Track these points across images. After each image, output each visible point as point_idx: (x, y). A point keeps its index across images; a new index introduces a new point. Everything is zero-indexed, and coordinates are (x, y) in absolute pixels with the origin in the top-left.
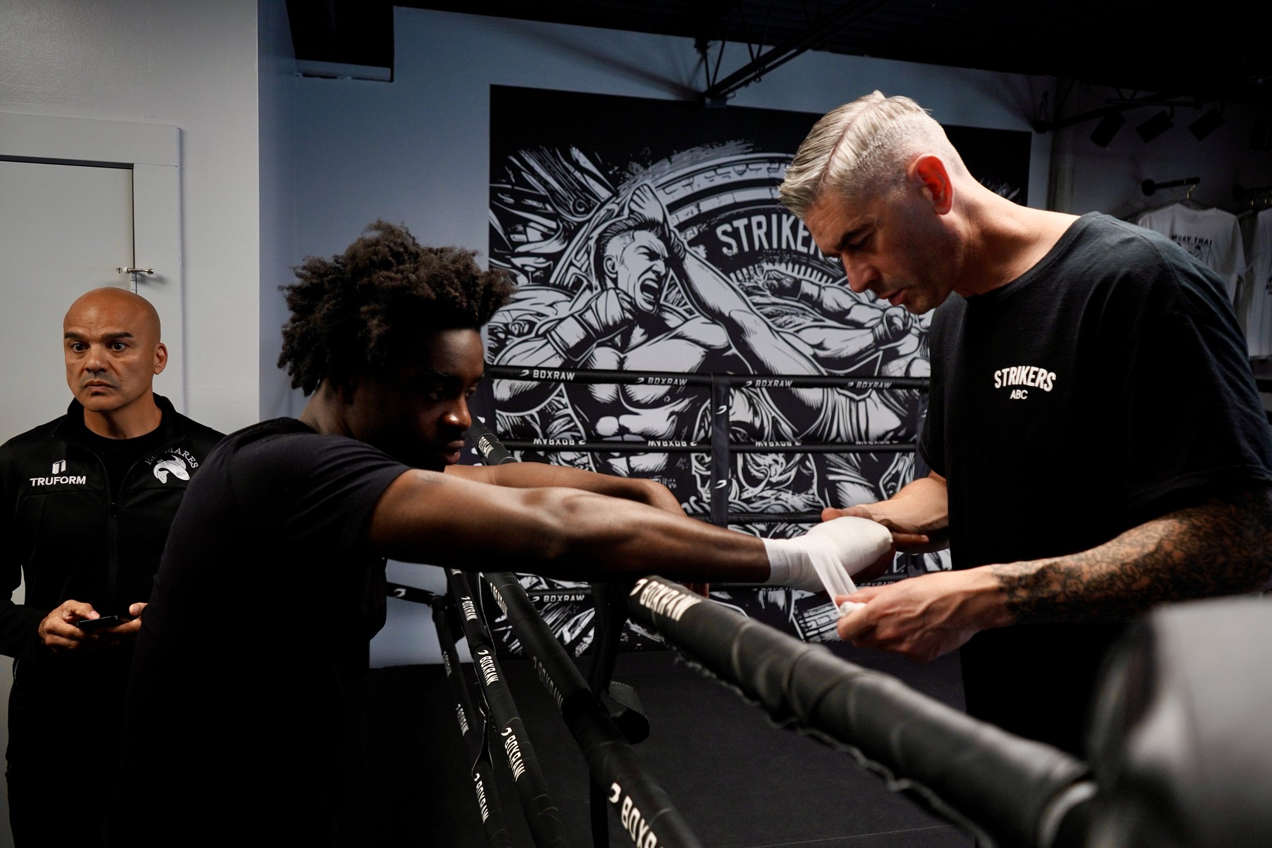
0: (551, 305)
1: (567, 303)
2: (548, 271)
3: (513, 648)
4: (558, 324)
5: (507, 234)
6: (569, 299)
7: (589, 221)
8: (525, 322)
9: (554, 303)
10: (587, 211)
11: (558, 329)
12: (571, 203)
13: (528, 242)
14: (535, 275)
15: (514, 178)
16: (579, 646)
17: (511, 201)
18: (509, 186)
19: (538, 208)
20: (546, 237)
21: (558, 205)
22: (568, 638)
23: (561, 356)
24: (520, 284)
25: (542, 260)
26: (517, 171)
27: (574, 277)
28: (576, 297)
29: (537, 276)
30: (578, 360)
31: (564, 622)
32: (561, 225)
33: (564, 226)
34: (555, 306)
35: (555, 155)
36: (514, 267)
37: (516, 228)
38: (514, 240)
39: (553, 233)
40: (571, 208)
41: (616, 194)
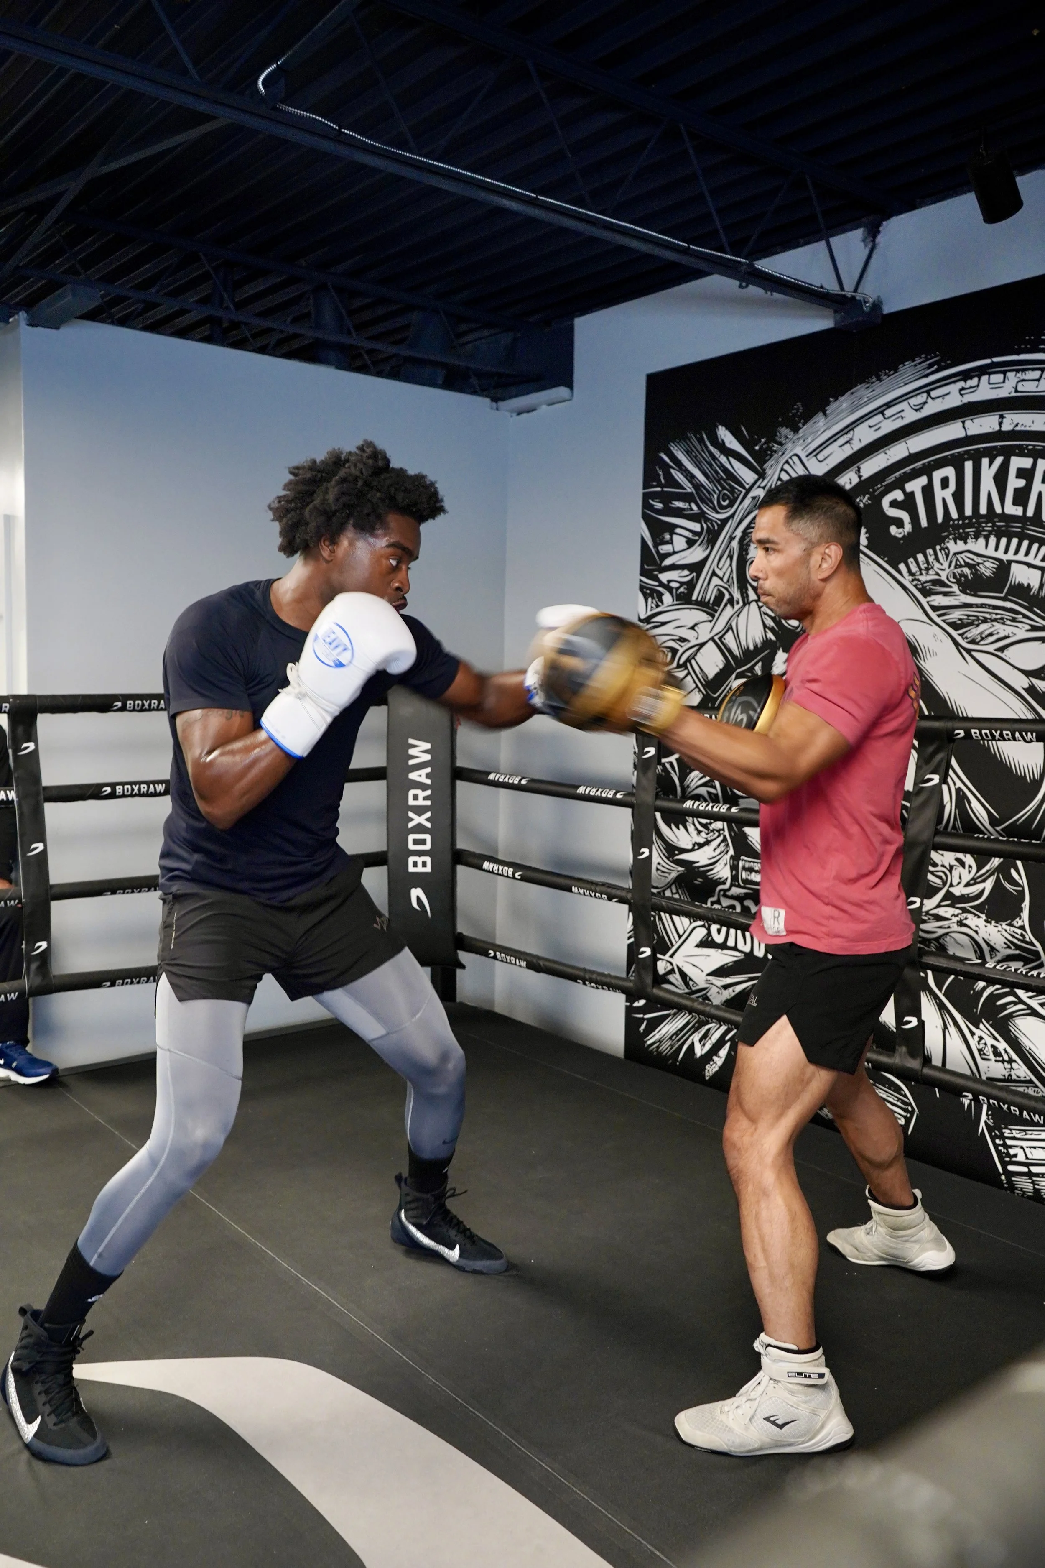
0: (693, 628)
1: (709, 623)
2: (691, 585)
3: (649, 1042)
4: (698, 650)
5: (656, 546)
6: (710, 618)
7: (732, 516)
8: (668, 650)
9: (696, 625)
10: (731, 505)
11: (698, 658)
12: (716, 496)
13: (674, 553)
14: (679, 592)
15: (664, 478)
16: (709, 1065)
17: (659, 506)
18: (659, 489)
19: (684, 509)
20: (690, 543)
21: (703, 501)
22: (700, 1051)
23: (700, 690)
24: (666, 603)
25: (686, 572)
26: (666, 468)
27: (716, 589)
28: (717, 615)
29: (681, 593)
30: (716, 695)
31: (696, 1029)
32: (705, 526)
33: (708, 526)
34: (696, 628)
35: (701, 441)
36: (661, 584)
37: (664, 538)
38: (662, 552)
39: (697, 538)
40: (715, 503)
41: (762, 475)
